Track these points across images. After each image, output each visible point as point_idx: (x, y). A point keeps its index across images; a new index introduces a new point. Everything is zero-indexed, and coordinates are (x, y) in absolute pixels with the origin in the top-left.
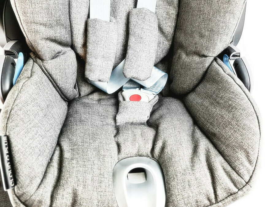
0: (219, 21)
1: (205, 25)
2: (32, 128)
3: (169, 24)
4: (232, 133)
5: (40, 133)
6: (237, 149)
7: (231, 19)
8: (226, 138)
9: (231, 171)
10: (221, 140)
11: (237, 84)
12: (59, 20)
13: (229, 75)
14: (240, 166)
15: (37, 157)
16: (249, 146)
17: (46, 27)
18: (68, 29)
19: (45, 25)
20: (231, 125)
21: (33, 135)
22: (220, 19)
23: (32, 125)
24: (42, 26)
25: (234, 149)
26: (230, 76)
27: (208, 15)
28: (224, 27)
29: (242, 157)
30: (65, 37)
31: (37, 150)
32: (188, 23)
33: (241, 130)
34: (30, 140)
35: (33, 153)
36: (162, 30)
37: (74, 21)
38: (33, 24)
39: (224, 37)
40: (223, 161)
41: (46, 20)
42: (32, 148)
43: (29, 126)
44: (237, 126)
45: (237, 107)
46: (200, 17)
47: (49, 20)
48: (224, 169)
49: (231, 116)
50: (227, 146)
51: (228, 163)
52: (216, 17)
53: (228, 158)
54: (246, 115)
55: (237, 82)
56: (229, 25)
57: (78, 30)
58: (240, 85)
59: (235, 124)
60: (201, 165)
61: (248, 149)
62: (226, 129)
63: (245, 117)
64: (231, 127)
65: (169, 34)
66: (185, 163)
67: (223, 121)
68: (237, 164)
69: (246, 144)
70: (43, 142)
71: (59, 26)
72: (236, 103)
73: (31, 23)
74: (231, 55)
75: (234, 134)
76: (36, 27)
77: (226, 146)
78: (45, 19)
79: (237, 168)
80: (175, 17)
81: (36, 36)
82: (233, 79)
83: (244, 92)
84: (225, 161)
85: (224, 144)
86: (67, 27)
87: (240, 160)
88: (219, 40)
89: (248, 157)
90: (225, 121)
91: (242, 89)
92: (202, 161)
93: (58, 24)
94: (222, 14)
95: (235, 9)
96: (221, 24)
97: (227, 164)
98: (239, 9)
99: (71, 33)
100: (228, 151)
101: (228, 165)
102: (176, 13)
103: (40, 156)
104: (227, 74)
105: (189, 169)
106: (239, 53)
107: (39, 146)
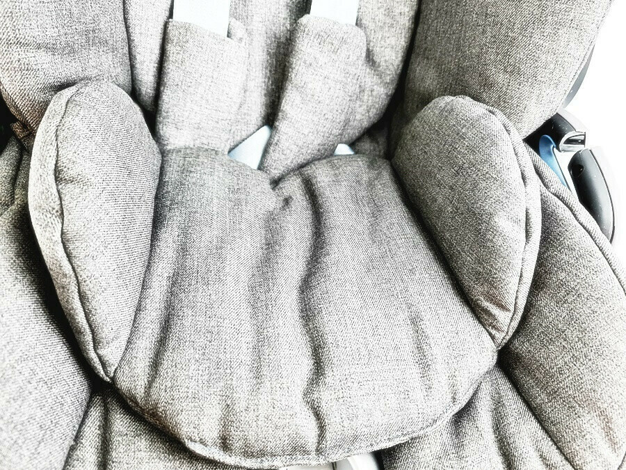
0: (538, 47)
1: (498, 54)
2: (16, 365)
3: (393, 41)
4: (566, 363)
5: (41, 375)
6: (579, 406)
7: (571, 43)
8: (550, 372)
9: (562, 464)
10: (535, 376)
11: (581, 224)
12: (94, 31)
13: (558, 197)
14: (587, 454)
15: (33, 451)
16: (613, 404)
17: (54, 55)
18: (120, 51)
19: (51, 48)
20: (565, 340)
21: (22, 385)
22: (542, 42)
23: (17, 355)
24: (42, 52)
25: (571, 407)
26: (562, 200)
27: (507, 28)
28: (552, 66)
29: (593, 431)
30: (113, 75)
31: (33, 430)
32: (451, 44)
33: (591, 355)
34: (12, 401)
35: (20, 442)
36: (373, 57)
37: (139, 28)
38: (14, 47)
39: (548, 91)
40: (541, 433)
41: (55, 35)
42: (19, 427)
43: (7, 362)
44: (580, 345)
45: (581, 291)
46: (484, 32)
47: (62, 32)
48: (541, 456)
49: (564, 314)
50: (553, 394)
51: (552, 440)
52: (531, 37)
53: (553, 428)
54: (606, 315)
55: (582, 220)
56: (566, 59)
57: (149, 51)
58: (589, 227)
59: (577, 339)
60: (481, 442)
61: (609, 410)
62: (550, 347)
63: (605, 323)
64: (563, 344)
65: (391, 67)
66: (438, 437)
67: (541, 325)
68: (577, 448)
69: (606, 397)
70: (50, 401)
71: (94, 48)
72: (578, 281)
73: (9, 44)
74: (564, 139)
75: (571, 365)
76: (24, 56)
77: (549, 394)
78: (51, 32)
79: (577, 458)
80: (407, 25)
81: (25, 80)
82: (571, 210)
83: (601, 250)
84: (545, 436)
85: (544, 388)
86: (119, 45)
87: (586, 437)
88: (534, 97)
89: (608, 430)
90: (547, 327)
91: (595, 242)
92: (483, 432)
93: (91, 43)
94: (548, 30)
95: (585, 16)
96: (543, 57)
97: (551, 443)
98: (596, 19)
99: (130, 60)
100: (553, 411)
101: (554, 447)
102: (412, 13)
103: (43, 444)
104: (555, 195)
105: (452, 456)
106: (585, 135)
107: (39, 413)
